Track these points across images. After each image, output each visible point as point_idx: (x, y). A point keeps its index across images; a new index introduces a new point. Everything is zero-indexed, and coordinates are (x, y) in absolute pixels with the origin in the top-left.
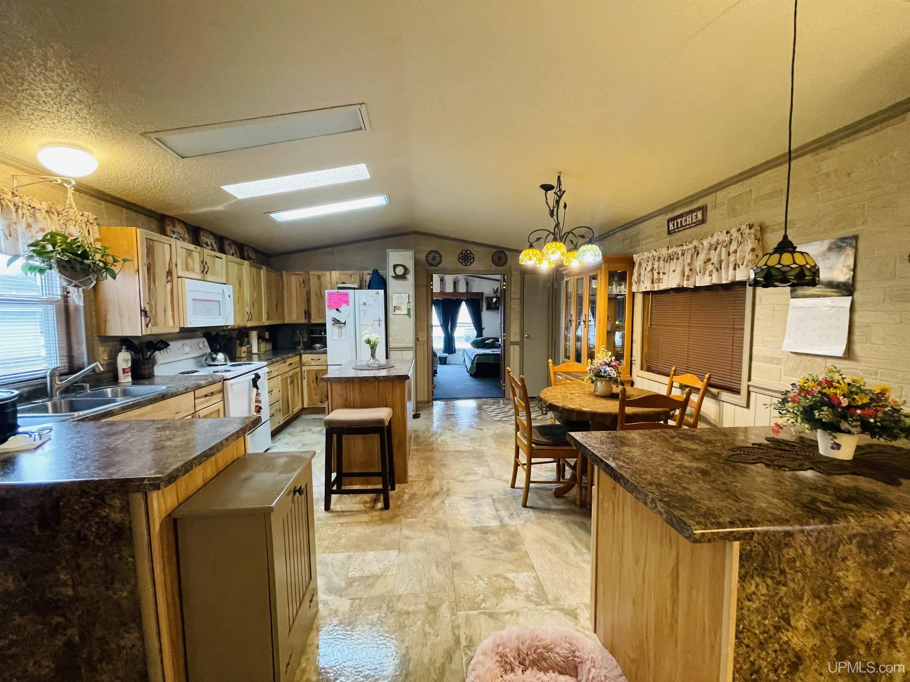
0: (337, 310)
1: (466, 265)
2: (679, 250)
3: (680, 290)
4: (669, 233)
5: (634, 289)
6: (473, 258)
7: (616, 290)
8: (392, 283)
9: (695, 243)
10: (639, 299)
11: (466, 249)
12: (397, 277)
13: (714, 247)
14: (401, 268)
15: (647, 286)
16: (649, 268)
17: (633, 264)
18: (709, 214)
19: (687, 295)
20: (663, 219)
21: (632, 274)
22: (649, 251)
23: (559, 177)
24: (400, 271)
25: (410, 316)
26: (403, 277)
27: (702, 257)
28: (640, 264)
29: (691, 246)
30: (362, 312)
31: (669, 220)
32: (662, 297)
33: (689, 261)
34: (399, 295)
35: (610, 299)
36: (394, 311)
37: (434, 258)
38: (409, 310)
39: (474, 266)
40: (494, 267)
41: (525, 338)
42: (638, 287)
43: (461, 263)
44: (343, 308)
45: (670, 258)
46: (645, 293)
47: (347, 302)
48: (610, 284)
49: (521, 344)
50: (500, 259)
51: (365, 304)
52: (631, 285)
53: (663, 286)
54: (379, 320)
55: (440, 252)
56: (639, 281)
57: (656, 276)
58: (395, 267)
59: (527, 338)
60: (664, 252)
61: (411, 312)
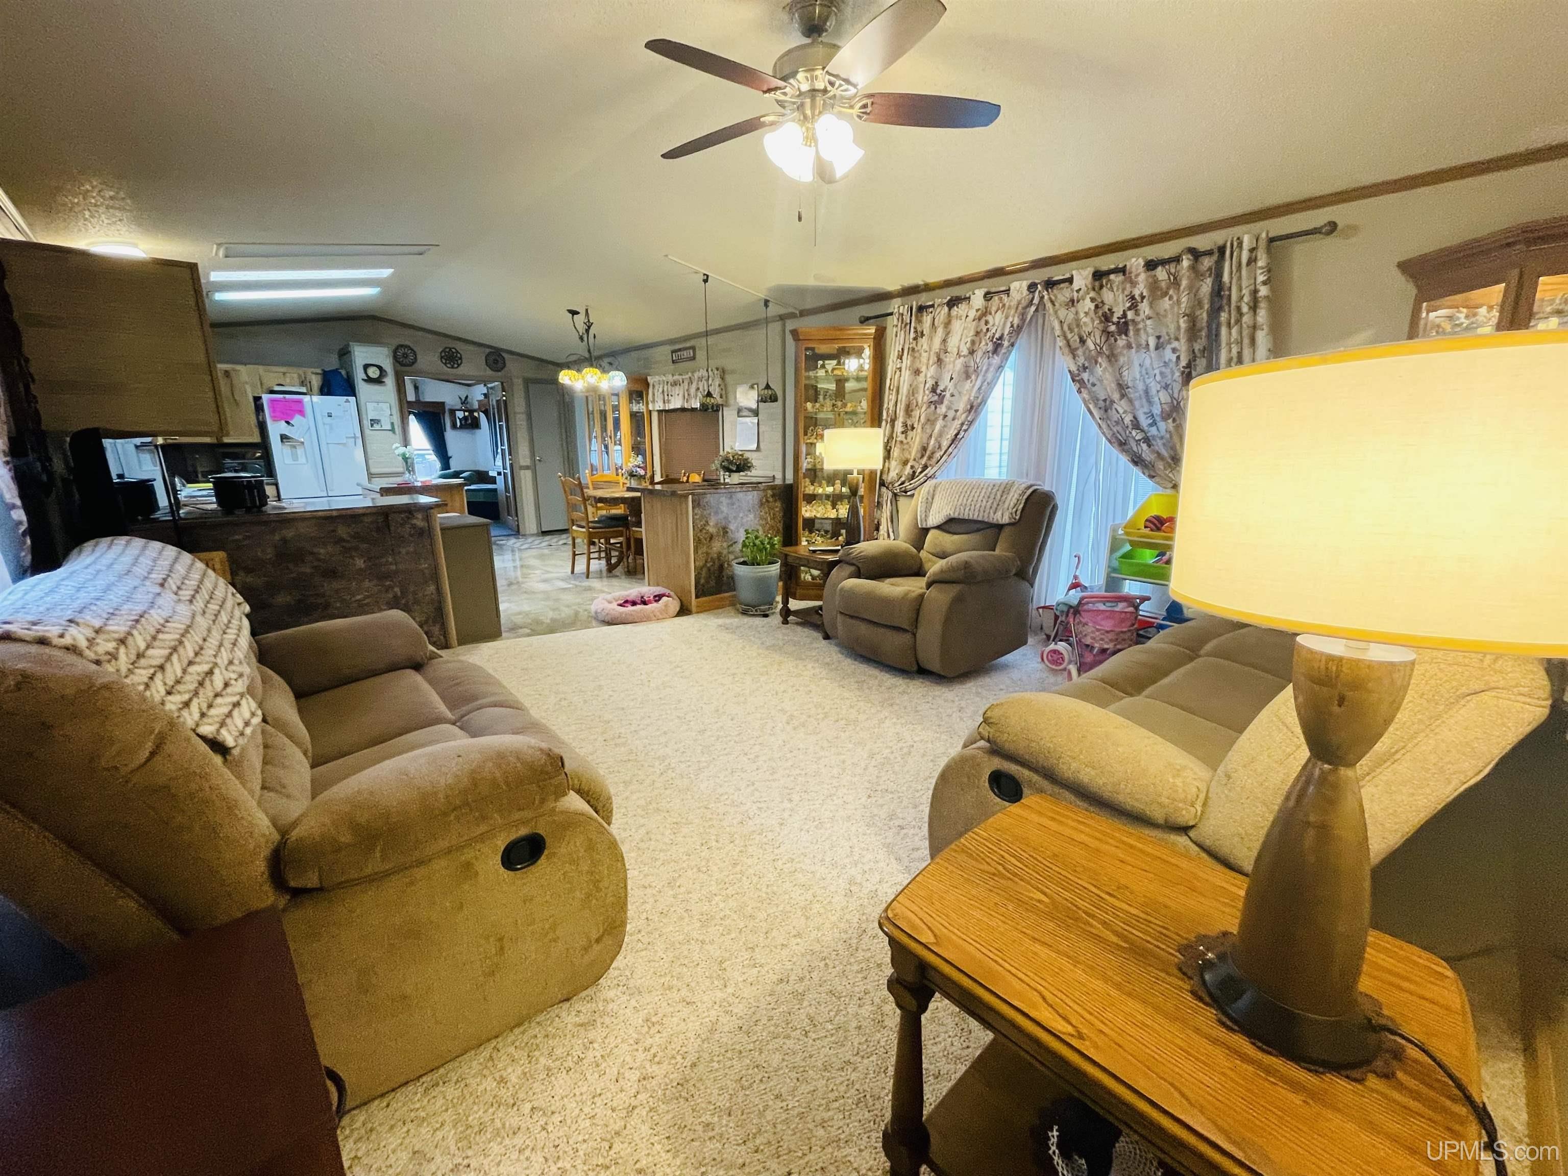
0: (288, 423)
1: (453, 367)
2: (680, 378)
3: (683, 410)
4: (673, 362)
5: (651, 408)
6: (461, 358)
7: (635, 408)
8: (362, 388)
9: (690, 374)
10: (655, 416)
11: (450, 346)
12: (369, 380)
13: (700, 379)
14: (375, 368)
15: (659, 406)
16: (661, 390)
17: (648, 385)
18: (697, 352)
19: (688, 414)
20: (668, 349)
21: (647, 394)
22: (659, 374)
23: (587, 310)
24: (373, 373)
25: (394, 433)
26: (378, 381)
27: (694, 386)
28: (654, 386)
29: (687, 376)
30: (327, 427)
31: (673, 352)
32: (673, 415)
33: (686, 387)
34: (375, 404)
35: (631, 415)
36: (372, 425)
37: (405, 356)
38: (392, 424)
39: (464, 369)
40: (489, 372)
41: (537, 462)
42: (654, 406)
43: (445, 364)
44: (297, 420)
45: (675, 384)
46: (660, 412)
47: (302, 413)
48: (631, 402)
49: (533, 468)
50: (496, 362)
51: (330, 416)
52: (647, 404)
53: (672, 406)
54: (355, 438)
55: (415, 349)
56: (653, 401)
57: (666, 398)
58: (366, 367)
59: (540, 461)
60: (670, 378)
61: (396, 427)
